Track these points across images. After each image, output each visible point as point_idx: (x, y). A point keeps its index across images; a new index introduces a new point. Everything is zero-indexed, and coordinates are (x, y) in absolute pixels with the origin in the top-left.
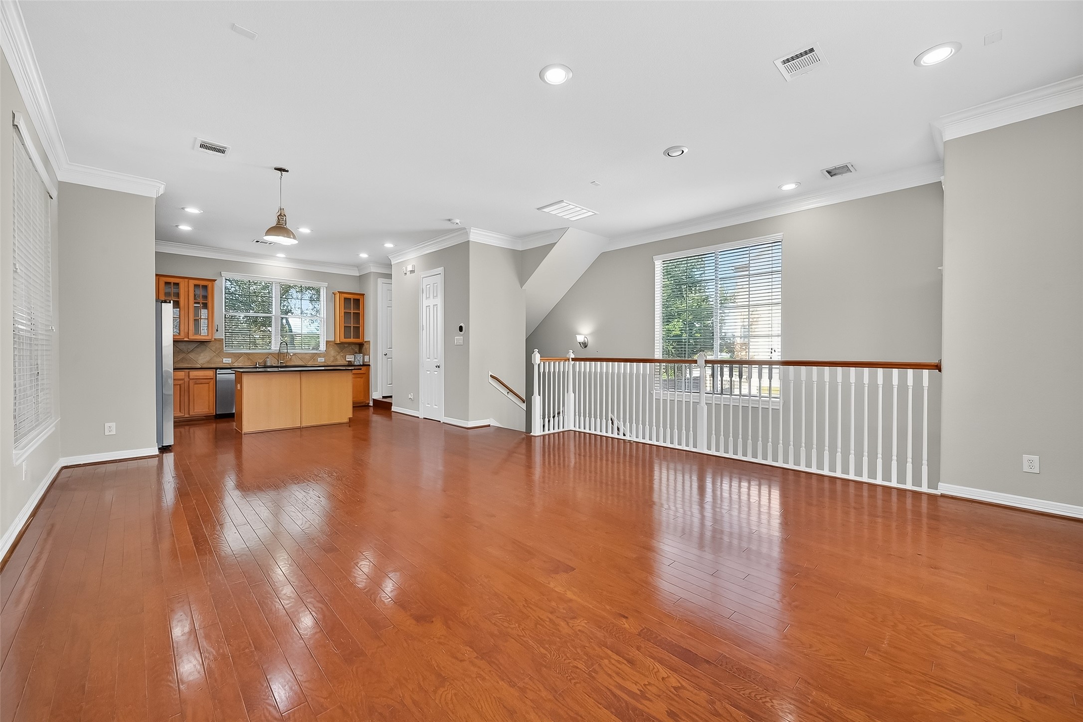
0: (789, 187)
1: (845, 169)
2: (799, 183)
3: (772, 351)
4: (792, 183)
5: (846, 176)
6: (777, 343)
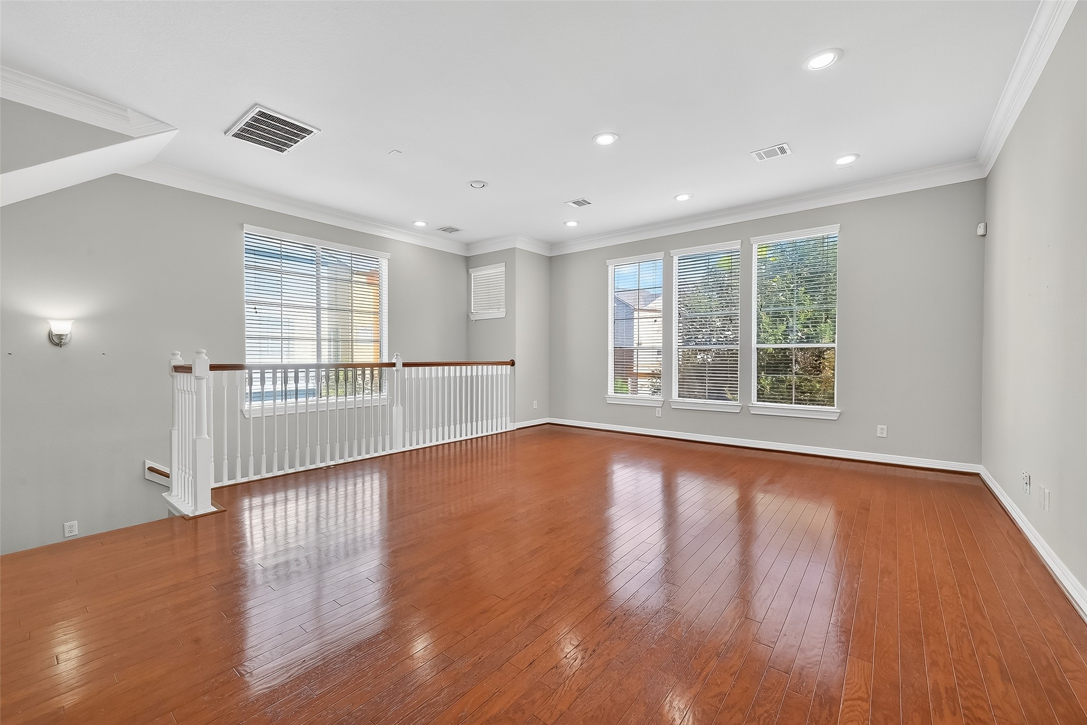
0: (420, 224)
1: (454, 231)
4: (423, 222)
5: (448, 234)
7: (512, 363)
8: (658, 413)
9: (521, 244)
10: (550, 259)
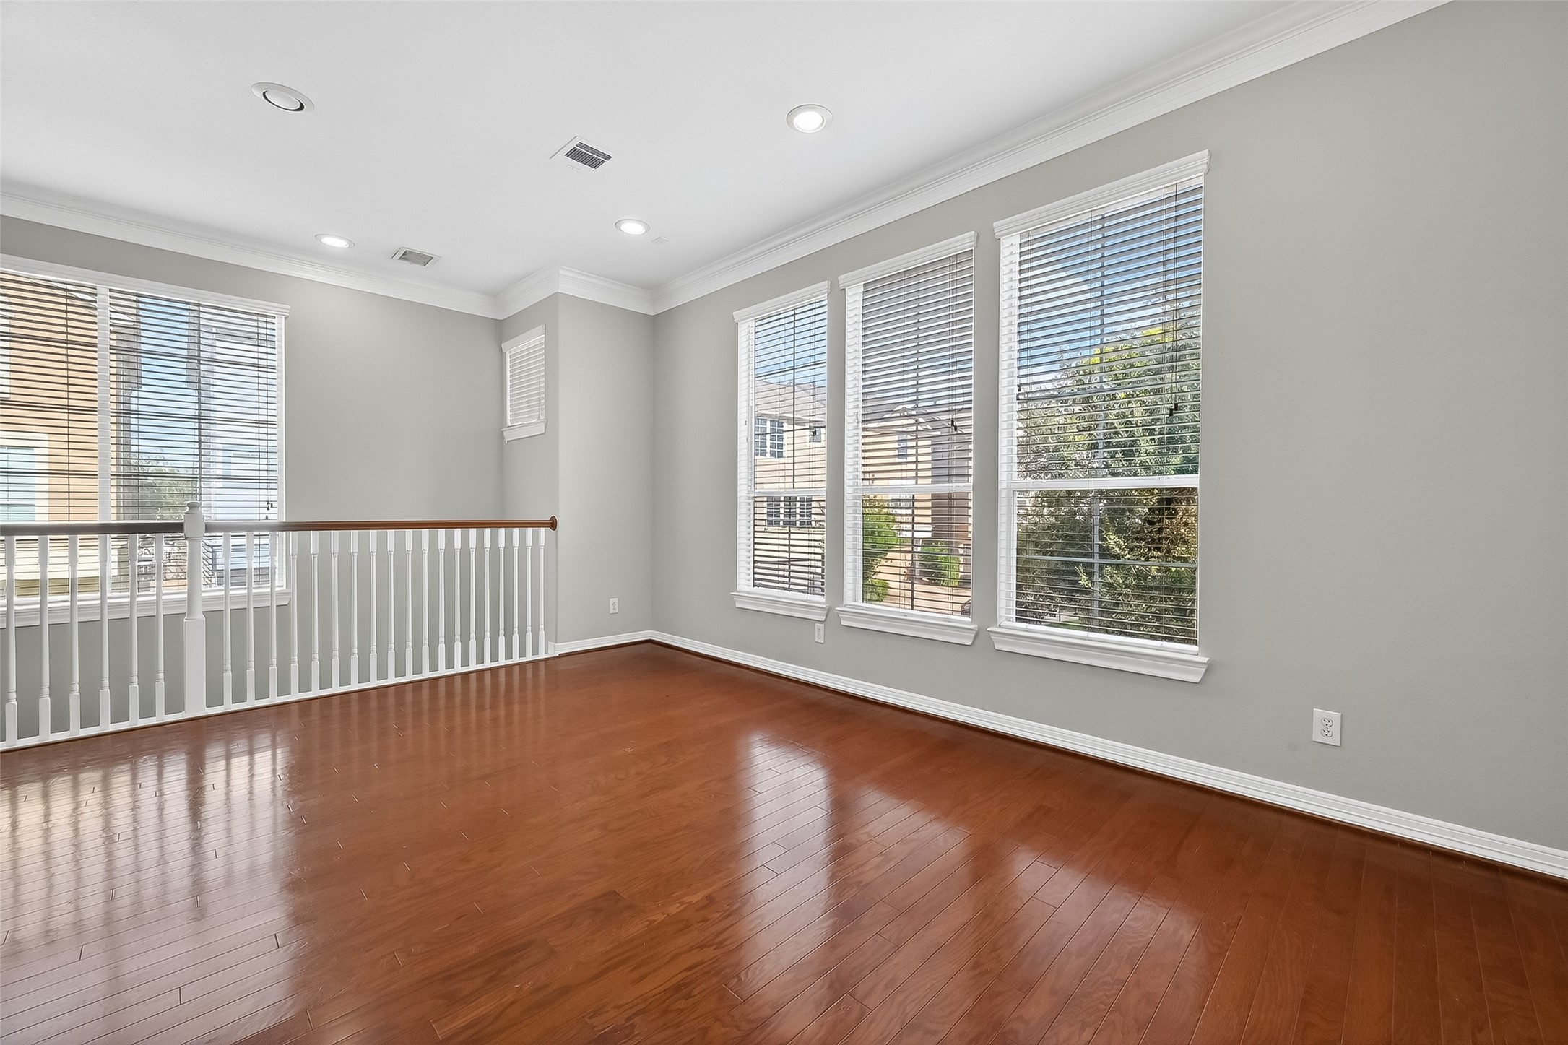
0: (335, 242)
1: (424, 259)
2: (351, 243)
3: (270, 505)
4: (342, 238)
5: (417, 268)
6: (277, 494)
7: (553, 524)
8: (819, 634)
9: (569, 284)
10: (655, 319)
